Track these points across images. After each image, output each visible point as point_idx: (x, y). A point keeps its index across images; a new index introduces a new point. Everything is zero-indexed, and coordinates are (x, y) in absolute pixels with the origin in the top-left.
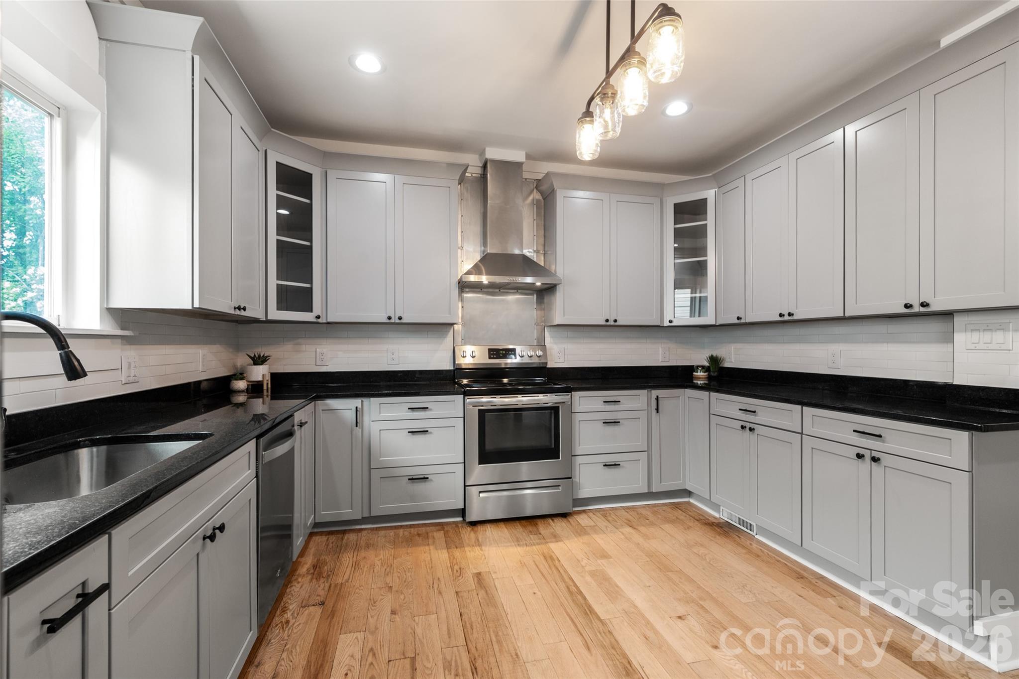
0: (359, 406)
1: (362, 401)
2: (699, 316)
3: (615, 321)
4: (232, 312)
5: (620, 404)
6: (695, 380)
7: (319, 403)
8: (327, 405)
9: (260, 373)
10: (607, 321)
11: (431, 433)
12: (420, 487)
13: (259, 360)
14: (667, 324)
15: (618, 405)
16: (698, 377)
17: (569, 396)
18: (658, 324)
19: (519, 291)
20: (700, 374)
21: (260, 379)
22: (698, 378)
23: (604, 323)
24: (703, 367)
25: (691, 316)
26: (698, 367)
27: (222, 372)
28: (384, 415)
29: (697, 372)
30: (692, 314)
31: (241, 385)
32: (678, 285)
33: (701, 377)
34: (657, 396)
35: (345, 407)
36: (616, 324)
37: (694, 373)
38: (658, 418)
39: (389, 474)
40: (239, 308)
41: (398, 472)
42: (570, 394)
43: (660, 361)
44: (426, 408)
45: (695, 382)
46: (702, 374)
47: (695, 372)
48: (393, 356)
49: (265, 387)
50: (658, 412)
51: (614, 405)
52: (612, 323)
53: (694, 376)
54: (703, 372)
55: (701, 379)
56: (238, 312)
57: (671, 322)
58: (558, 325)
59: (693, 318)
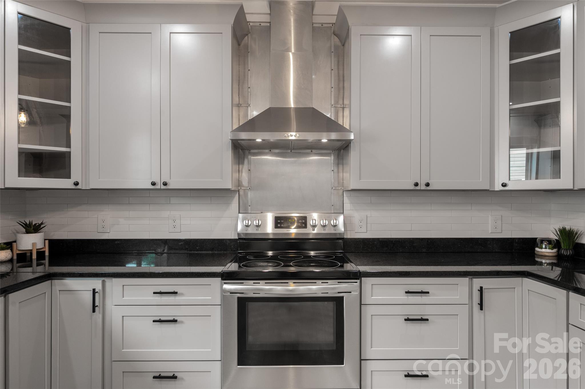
0: (99, 288)
1: (104, 282)
2: (537, 178)
3: (428, 185)
5: (429, 296)
6: (538, 258)
9: (29, 241)
10: (416, 184)
11: (182, 322)
13: (34, 228)
14: (498, 187)
15: (426, 296)
16: (543, 254)
17: (358, 284)
18: (487, 188)
19: (314, 151)
20: (545, 250)
22: (543, 256)
23: (412, 187)
24: (549, 241)
25: (527, 178)
26: (542, 241)
28: (127, 299)
29: (542, 248)
30: (528, 176)
32: (514, 144)
33: (547, 254)
34: (481, 288)
36: (428, 188)
37: (537, 249)
38: (483, 316)
42: (358, 281)
43: (490, 232)
44: (175, 293)
45: (537, 259)
46: (548, 250)
47: (537, 247)
48: (174, 224)
49: (35, 256)
50: (481, 309)
51: (421, 296)
52: (423, 187)
53: (536, 252)
54: (549, 249)
55: (547, 258)
57: (504, 185)
58: (353, 190)
59: (529, 181)
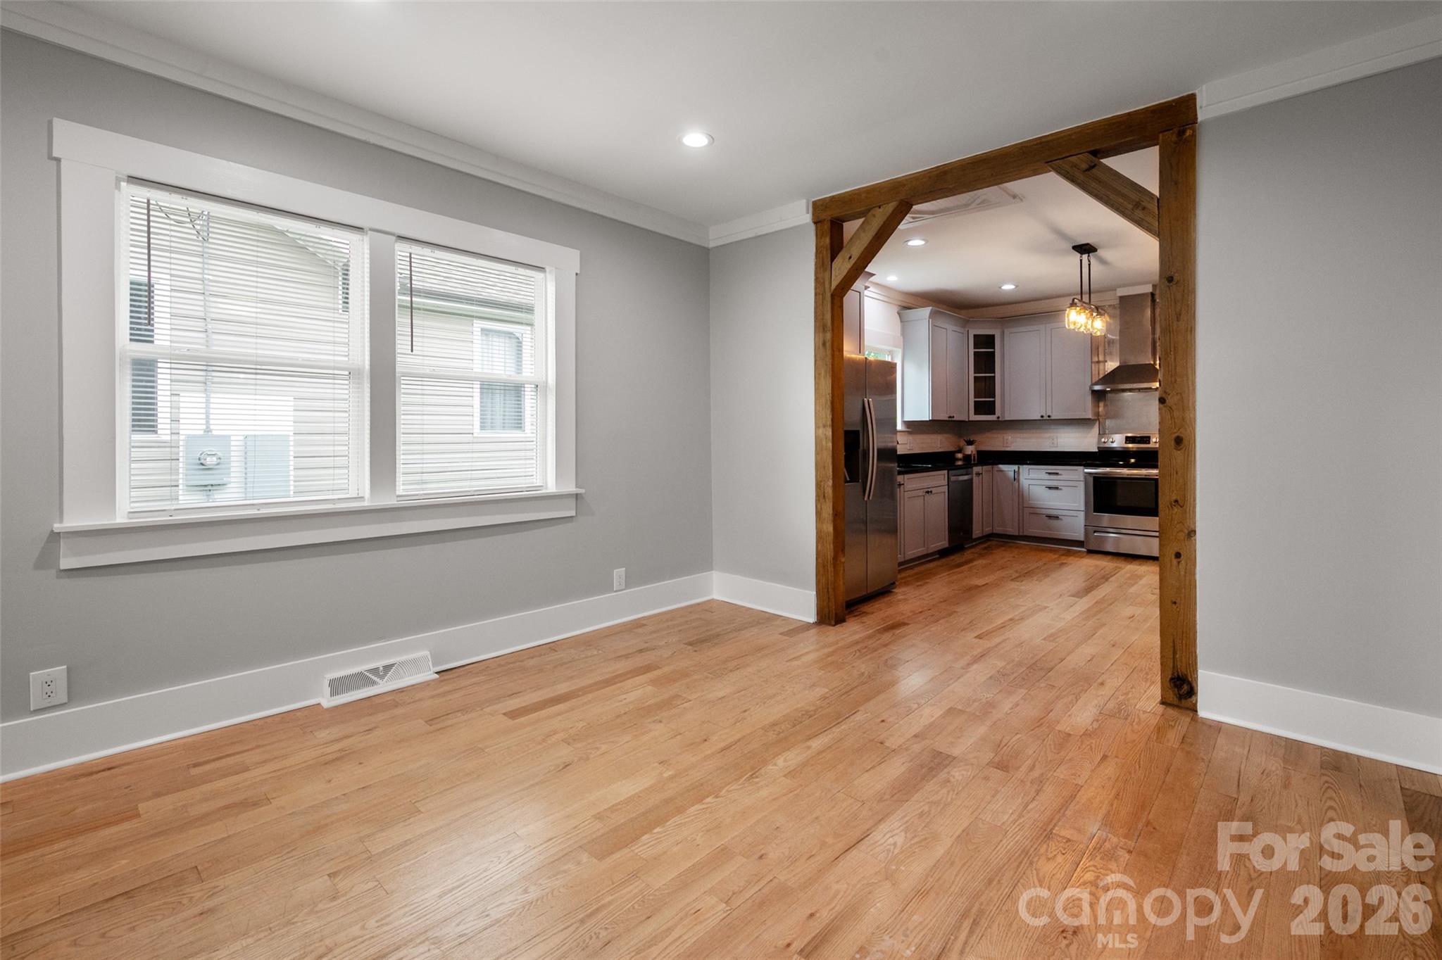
0: (1016, 470)
1: (1019, 467)
4: (947, 419)
7: (995, 466)
8: (999, 468)
9: (970, 450)
11: (1061, 489)
12: (1054, 522)
13: (970, 443)
21: (970, 453)
27: (951, 449)
28: (1032, 475)
31: (960, 456)
35: (1009, 469)
39: (1034, 512)
40: (950, 417)
41: (1038, 511)
44: (1057, 473)
49: (972, 458)
56: (950, 419)
